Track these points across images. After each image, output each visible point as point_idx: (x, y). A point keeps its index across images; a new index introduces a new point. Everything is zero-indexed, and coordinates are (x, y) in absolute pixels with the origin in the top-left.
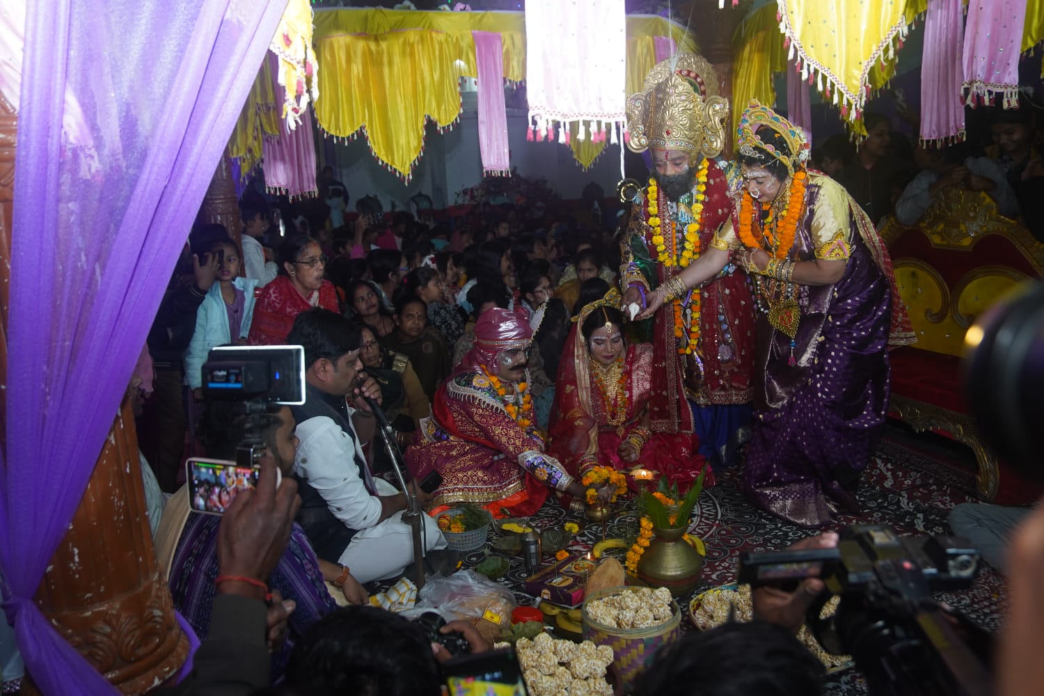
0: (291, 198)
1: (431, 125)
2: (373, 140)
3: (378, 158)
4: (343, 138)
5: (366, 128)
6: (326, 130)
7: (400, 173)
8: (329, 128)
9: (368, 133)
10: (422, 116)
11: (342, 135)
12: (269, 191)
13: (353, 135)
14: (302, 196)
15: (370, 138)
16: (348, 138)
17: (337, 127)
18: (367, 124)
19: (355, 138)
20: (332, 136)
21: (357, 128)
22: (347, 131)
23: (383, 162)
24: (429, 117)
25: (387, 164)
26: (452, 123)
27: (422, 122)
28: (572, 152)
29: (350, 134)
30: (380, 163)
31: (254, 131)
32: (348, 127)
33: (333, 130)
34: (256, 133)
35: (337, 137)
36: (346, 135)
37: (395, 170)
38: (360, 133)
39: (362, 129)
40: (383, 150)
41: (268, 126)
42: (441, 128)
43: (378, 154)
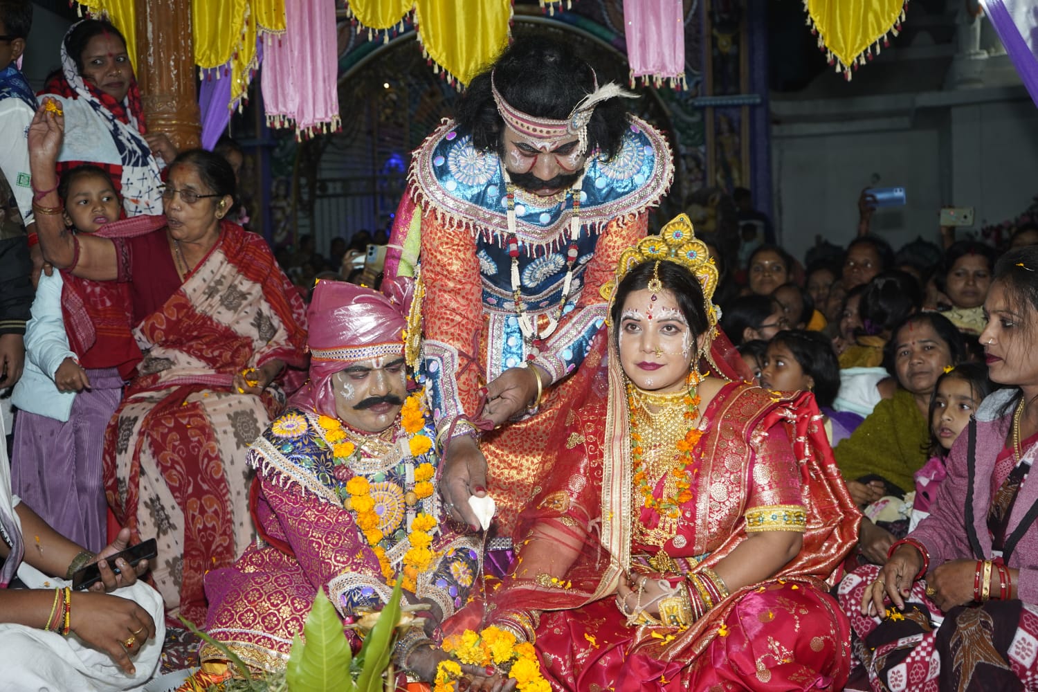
0: (298, 132)
2: (426, 30)
3: (433, 62)
4: (382, 32)
5: (418, 11)
6: (360, 18)
8: (364, 18)
9: (417, 19)
11: (381, 26)
12: (272, 124)
13: (398, 25)
14: (315, 128)
15: (421, 27)
16: (390, 30)
17: (374, 13)
18: (417, 6)
19: (402, 29)
20: (367, 29)
21: (405, 10)
22: (387, 20)
23: (440, 68)
25: (446, 73)
28: (817, 33)
29: (394, 22)
30: (436, 71)
31: (242, 25)
32: (390, 11)
33: (368, 18)
34: (246, 29)
35: (373, 30)
36: (386, 26)
37: (456, 80)
38: (408, 19)
39: (412, 12)
40: (440, 48)
41: (264, 16)
42: (547, 5)
43: (433, 54)
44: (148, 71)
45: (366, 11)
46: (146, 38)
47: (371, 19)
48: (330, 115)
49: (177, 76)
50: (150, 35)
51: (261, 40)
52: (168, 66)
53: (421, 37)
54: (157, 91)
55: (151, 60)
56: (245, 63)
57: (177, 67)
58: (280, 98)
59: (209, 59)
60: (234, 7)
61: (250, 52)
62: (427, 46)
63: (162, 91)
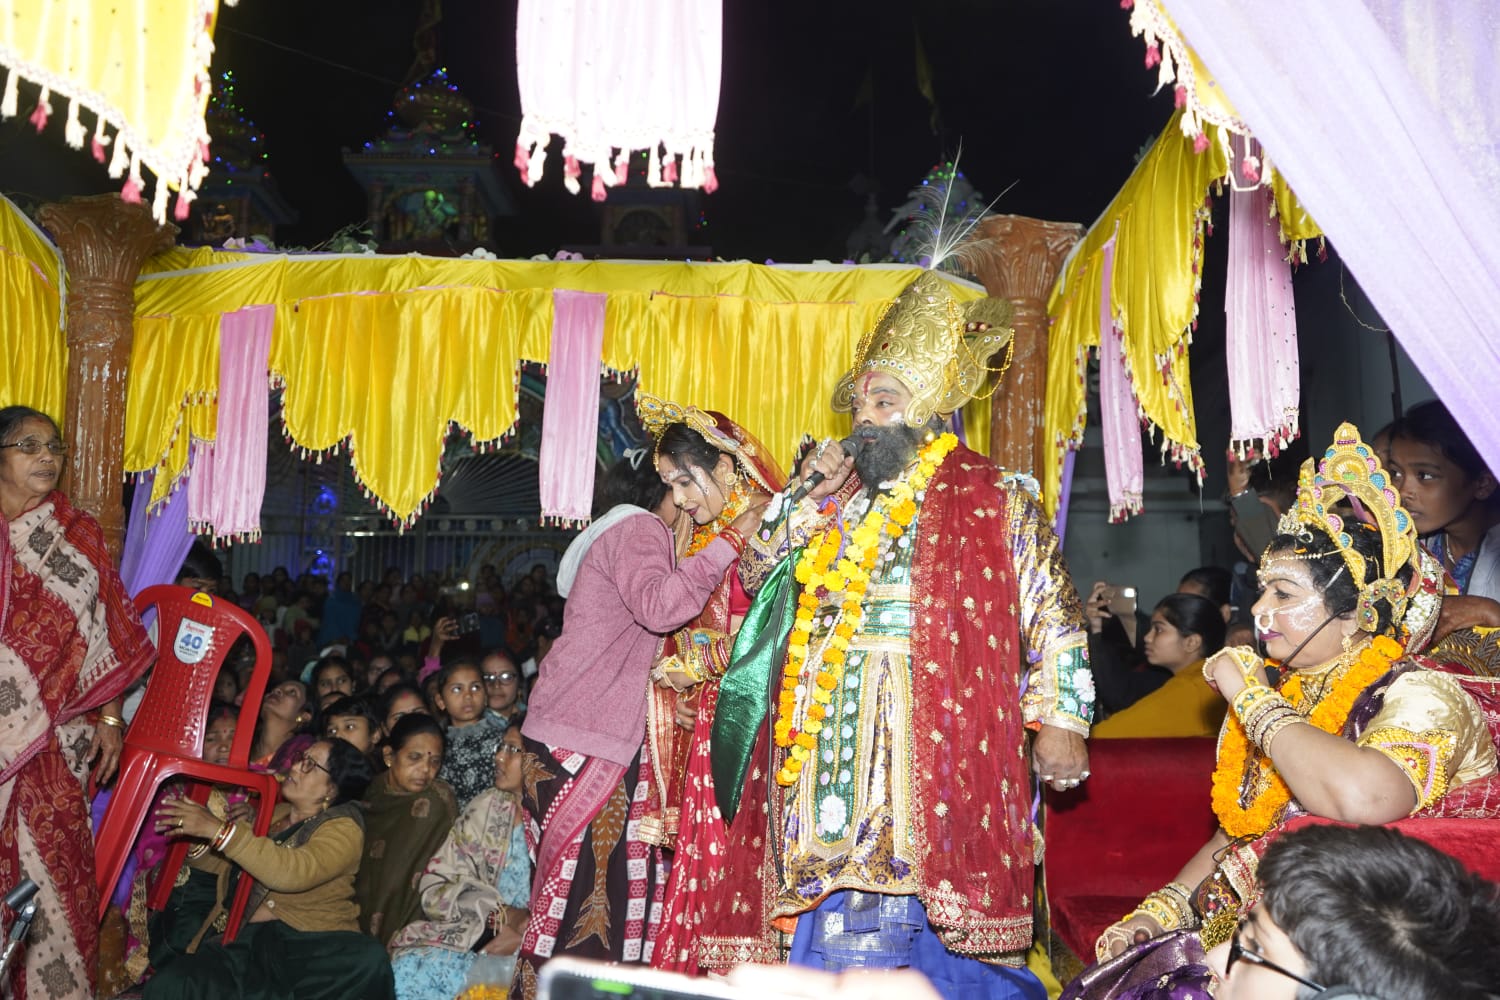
1: (457, 438)
2: (360, 456)
3: (365, 487)
4: (315, 453)
5: (354, 438)
6: (295, 436)
7: (393, 514)
8: (299, 437)
9: (352, 446)
10: (446, 421)
11: (315, 448)
12: (194, 529)
13: (333, 448)
15: (356, 454)
16: (324, 452)
17: (309, 437)
18: (354, 433)
19: (336, 453)
20: (301, 448)
21: (342, 436)
22: (322, 442)
23: (371, 493)
24: (455, 424)
25: (377, 498)
26: (502, 437)
27: (443, 431)
29: (328, 447)
30: (367, 495)
32: (326, 434)
33: (304, 437)
34: (175, 437)
35: (307, 450)
36: (321, 448)
37: (387, 508)
38: (344, 446)
39: (348, 438)
40: (373, 474)
41: (198, 427)
42: (479, 444)
43: (365, 480)
44: (73, 474)
45: (301, 431)
46: (75, 442)
47: (306, 440)
48: (251, 525)
49: (105, 481)
50: (79, 439)
51: (193, 449)
52: (95, 470)
53: (354, 462)
54: (80, 495)
55: (77, 464)
56: (177, 471)
57: (105, 472)
58: (206, 506)
59: (134, 463)
60: (166, 415)
61: (183, 460)
62: (360, 472)
63: (86, 494)
